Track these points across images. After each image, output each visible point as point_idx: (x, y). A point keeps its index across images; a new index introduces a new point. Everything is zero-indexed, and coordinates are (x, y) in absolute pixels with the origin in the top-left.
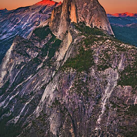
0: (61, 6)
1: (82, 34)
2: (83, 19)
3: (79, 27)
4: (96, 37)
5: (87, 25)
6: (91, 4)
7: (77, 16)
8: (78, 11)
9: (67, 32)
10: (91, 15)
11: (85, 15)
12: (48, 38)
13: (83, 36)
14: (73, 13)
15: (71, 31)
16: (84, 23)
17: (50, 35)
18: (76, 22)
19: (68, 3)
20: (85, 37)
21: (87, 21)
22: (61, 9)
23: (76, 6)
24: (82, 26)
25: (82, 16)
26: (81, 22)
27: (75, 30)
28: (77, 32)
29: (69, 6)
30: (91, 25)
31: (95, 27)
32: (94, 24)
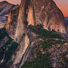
0: (18, 9)
1: (39, 37)
2: (40, 22)
3: (37, 30)
4: (54, 41)
5: (45, 28)
6: (49, 7)
7: (34, 18)
8: (36, 14)
9: (24, 35)
10: (49, 18)
11: (42, 18)
12: (4, 41)
13: (41, 39)
14: (30, 15)
15: (28, 34)
16: (41, 26)
17: (6, 38)
18: (33, 24)
19: (25, 6)
20: (43, 40)
21: (45, 24)
22: (18, 11)
23: (33, 8)
24: (39, 29)
25: (40, 19)
26: (38, 25)
27: (32, 33)
28: (34, 35)
29: (26, 9)
30: (49, 28)
31: (52, 30)
32: (51, 27)
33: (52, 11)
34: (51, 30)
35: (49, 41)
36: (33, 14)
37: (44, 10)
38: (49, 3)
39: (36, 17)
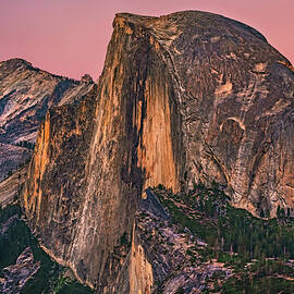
0: (91, 100)
1: (207, 254)
2: (213, 171)
3: (193, 215)
4: (290, 272)
5: (240, 202)
7: (179, 152)
8: (187, 127)
9: (125, 241)
10: (259, 151)
11: (222, 146)
12: (17, 277)
13: (216, 265)
16: (219, 191)
18: (172, 184)
19: (127, 85)
20: (229, 271)
21: (237, 180)
23: (173, 95)
25: (210, 155)
26: (199, 187)
27: (168, 231)
28: (180, 243)
29: (133, 101)
30: (261, 202)
31: (280, 211)
32: (273, 196)
33: (278, 108)
34: (273, 214)
35: (264, 274)
36: (174, 126)
37: (232, 103)
38: (260, 67)
39: (189, 146)
